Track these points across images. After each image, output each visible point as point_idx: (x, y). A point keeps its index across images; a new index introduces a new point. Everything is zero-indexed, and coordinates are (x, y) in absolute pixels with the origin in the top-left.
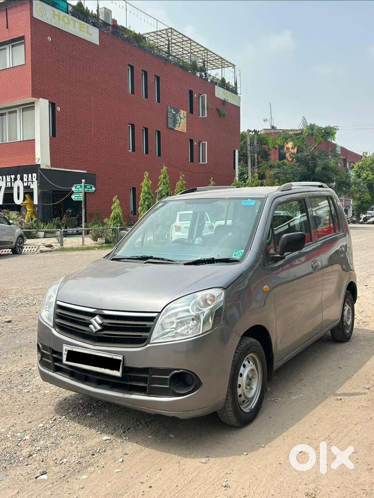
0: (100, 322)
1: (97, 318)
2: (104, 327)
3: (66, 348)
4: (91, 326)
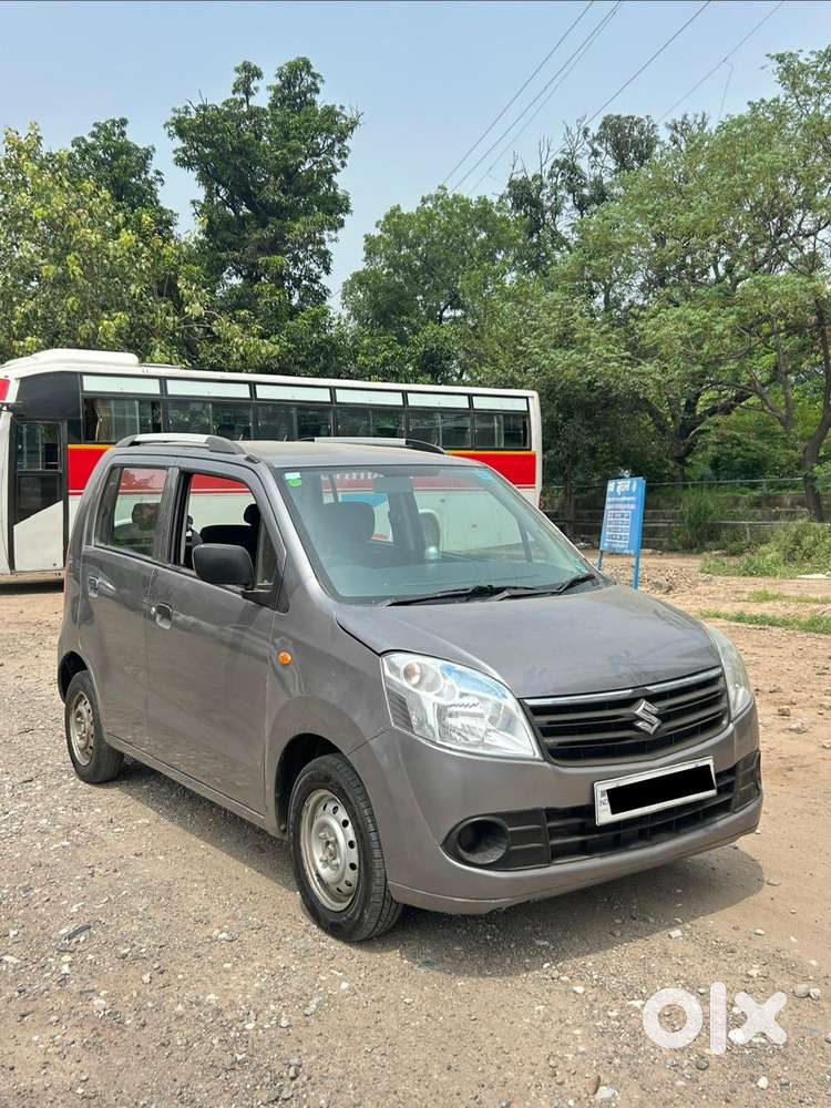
0: (654, 709)
1: (644, 704)
3: (601, 788)
4: (640, 724)
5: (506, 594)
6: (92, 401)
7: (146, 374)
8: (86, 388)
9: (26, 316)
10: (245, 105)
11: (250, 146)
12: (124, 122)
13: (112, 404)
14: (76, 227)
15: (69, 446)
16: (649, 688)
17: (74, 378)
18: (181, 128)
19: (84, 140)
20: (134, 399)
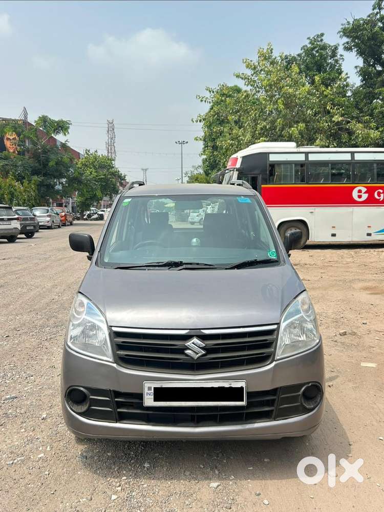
1: (195, 340)
2: (208, 350)
3: (149, 385)
4: (188, 352)
5: (184, 266)
6: (273, 165)
7: (298, 151)
8: (271, 159)
9: (262, 129)
10: (378, 15)
11: (377, 35)
12: (322, 35)
13: (282, 166)
14: (283, 87)
15: (262, 186)
16: (202, 331)
17: (265, 155)
18: (346, 32)
19: (306, 46)
20: (292, 163)
